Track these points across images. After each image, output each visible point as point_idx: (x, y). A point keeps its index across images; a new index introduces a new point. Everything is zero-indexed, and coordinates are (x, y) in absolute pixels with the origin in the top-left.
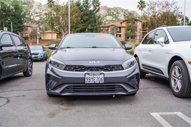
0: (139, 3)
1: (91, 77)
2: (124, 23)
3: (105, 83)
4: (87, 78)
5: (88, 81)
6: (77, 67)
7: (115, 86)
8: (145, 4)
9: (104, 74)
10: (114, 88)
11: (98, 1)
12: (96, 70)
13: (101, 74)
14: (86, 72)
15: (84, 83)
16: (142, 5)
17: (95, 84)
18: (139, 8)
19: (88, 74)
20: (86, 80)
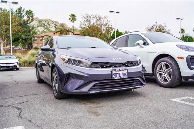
0: (71, 16)
1: (117, 73)
2: (57, 33)
3: (128, 78)
4: (114, 74)
5: (115, 77)
6: (103, 64)
7: (133, 80)
8: (76, 17)
9: (127, 69)
10: (133, 82)
11: (32, 12)
12: (119, 66)
13: (125, 69)
14: (111, 69)
15: (112, 79)
16: (73, 18)
17: (120, 79)
18: (70, 20)
19: (115, 70)
20: (113, 76)
